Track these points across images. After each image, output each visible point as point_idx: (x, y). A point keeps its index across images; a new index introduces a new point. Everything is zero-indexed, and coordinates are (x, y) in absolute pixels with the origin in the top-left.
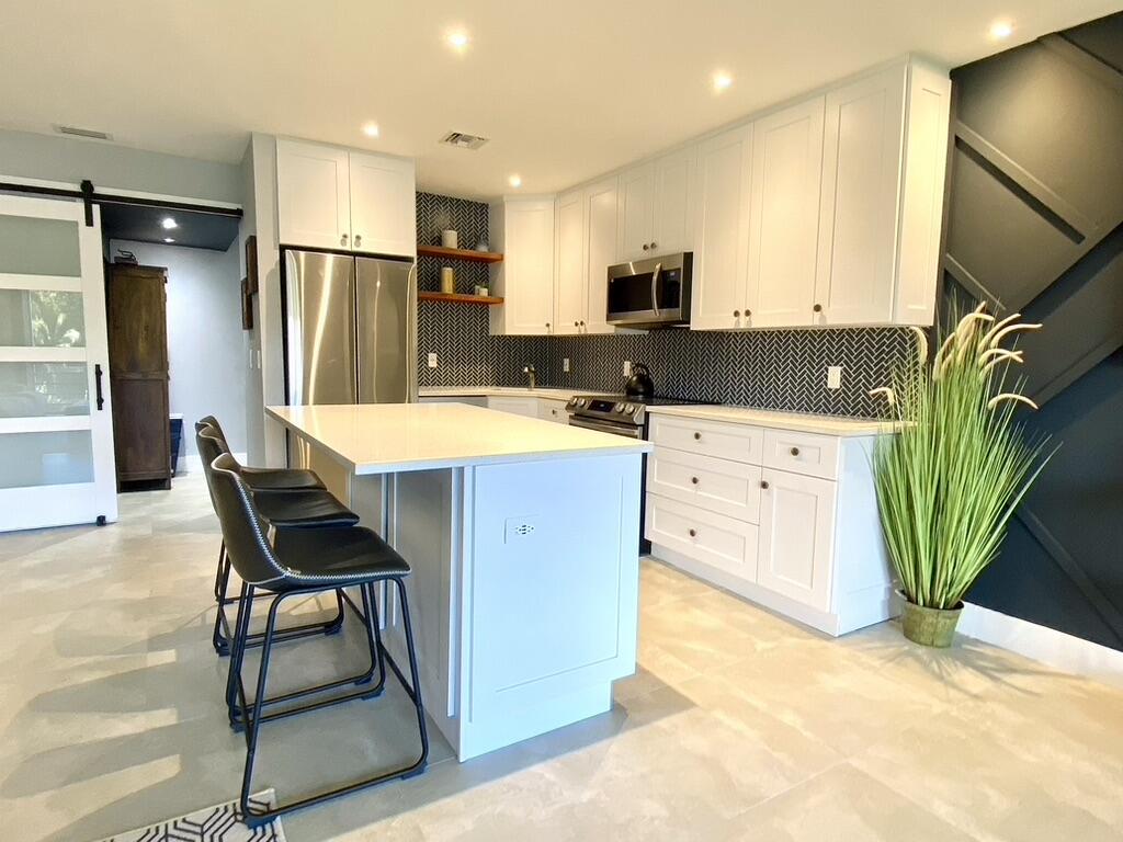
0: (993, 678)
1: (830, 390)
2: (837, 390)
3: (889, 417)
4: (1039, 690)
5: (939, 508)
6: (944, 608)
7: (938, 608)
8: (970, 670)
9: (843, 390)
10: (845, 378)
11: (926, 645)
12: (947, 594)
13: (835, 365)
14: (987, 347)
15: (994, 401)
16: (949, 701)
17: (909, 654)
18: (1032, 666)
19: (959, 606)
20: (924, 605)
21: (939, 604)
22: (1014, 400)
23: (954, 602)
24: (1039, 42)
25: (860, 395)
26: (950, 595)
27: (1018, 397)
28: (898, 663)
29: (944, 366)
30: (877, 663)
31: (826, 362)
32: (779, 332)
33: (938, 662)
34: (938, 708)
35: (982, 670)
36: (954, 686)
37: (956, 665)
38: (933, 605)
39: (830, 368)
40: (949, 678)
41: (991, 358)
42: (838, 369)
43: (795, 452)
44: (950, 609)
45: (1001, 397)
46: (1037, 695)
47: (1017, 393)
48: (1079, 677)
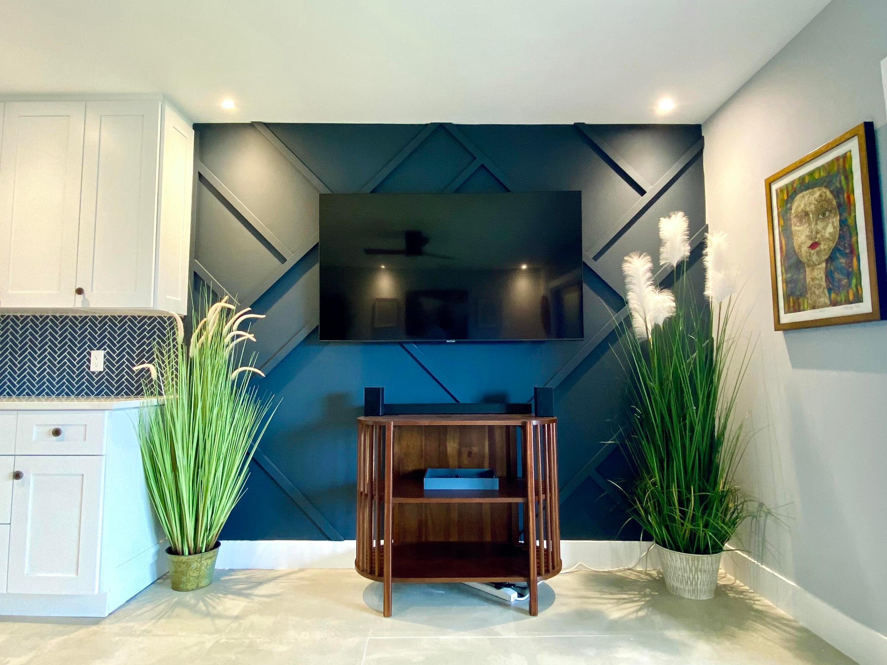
0: (247, 596)
1: (93, 373)
2: (100, 373)
3: (152, 393)
4: (278, 591)
5: (198, 465)
6: (206, 551)
7: (201, 552)
8: (230, 596)
9: (107, 373)
10: (108, 361)
11: (193, 590)
12: (208, 537)
13: (98, 349)
14: (230, 330)
15: (236, 373)
16: (218, 631)
17: (179, 604)
18: (271, 575)
19: (217, 545)
20: (190, 554)
21: (202, 548)
22: (250, 371)
23: (213, 543)
24: (253, 125)
25: (124, 376)
26: (210, 537)
27: (252, 369)
28: (169, 617)
29: (199, 345)
30: (148, 626)
31: (89, 346)
32: (35, 317)
33: (204, 601)
34: (209, 641)
35: (239, 593)
36: (219, 616)
37: (219, 598)
38: (196, 551)
39: (92, 352)
40: (215, 612)
41: (233, 339)
42: (102, 353)
43: (57, 432)
44: (212, 549)
45: (240, 369)
46: (279, 595)
47: (251, 366)
48: (302, 570)
